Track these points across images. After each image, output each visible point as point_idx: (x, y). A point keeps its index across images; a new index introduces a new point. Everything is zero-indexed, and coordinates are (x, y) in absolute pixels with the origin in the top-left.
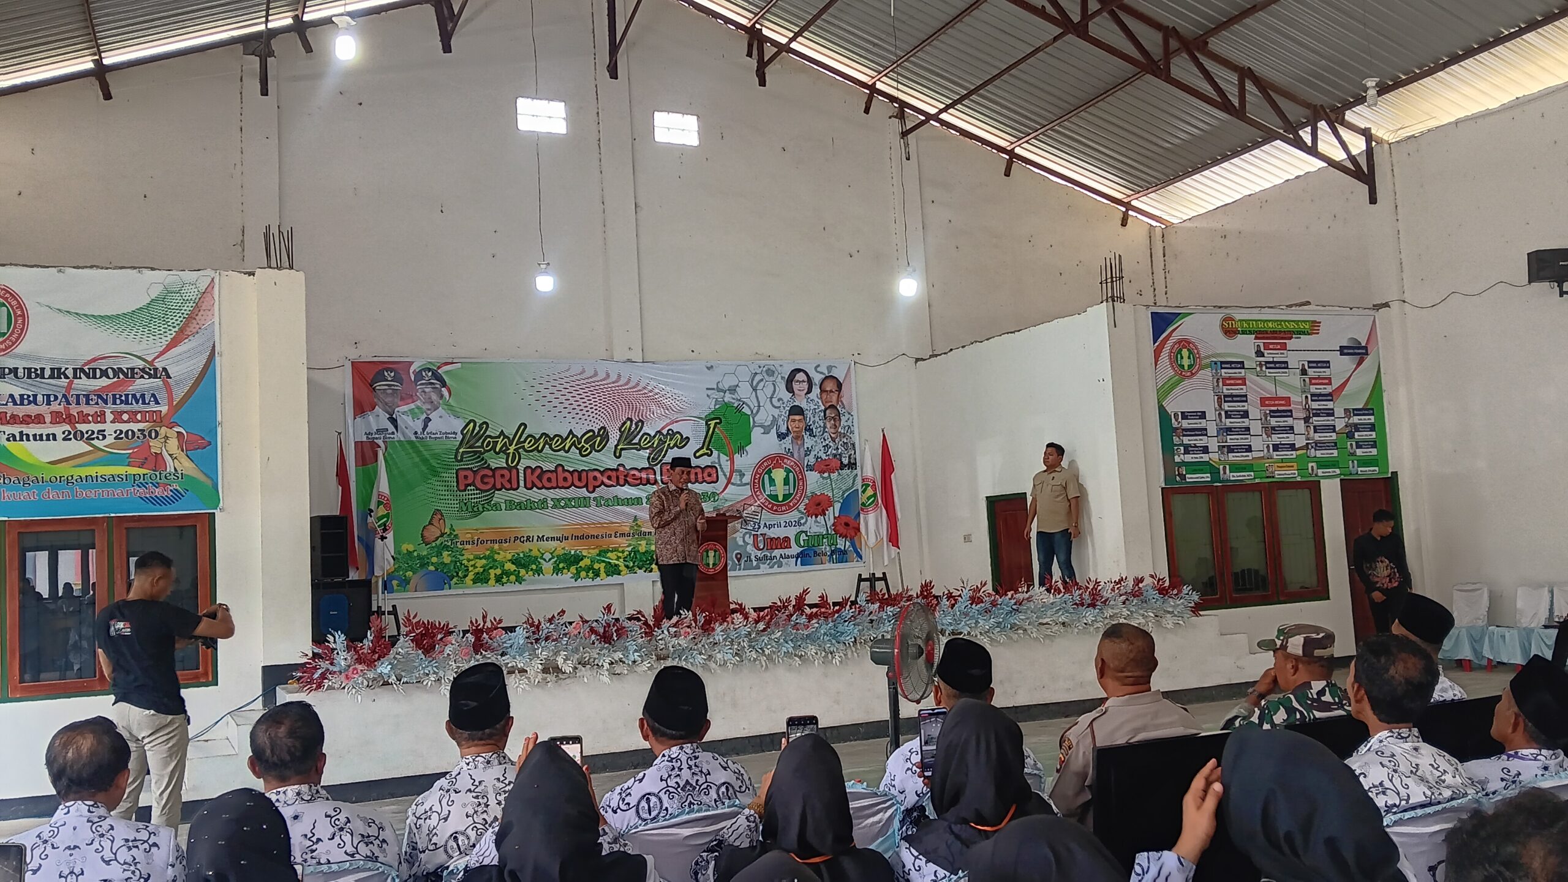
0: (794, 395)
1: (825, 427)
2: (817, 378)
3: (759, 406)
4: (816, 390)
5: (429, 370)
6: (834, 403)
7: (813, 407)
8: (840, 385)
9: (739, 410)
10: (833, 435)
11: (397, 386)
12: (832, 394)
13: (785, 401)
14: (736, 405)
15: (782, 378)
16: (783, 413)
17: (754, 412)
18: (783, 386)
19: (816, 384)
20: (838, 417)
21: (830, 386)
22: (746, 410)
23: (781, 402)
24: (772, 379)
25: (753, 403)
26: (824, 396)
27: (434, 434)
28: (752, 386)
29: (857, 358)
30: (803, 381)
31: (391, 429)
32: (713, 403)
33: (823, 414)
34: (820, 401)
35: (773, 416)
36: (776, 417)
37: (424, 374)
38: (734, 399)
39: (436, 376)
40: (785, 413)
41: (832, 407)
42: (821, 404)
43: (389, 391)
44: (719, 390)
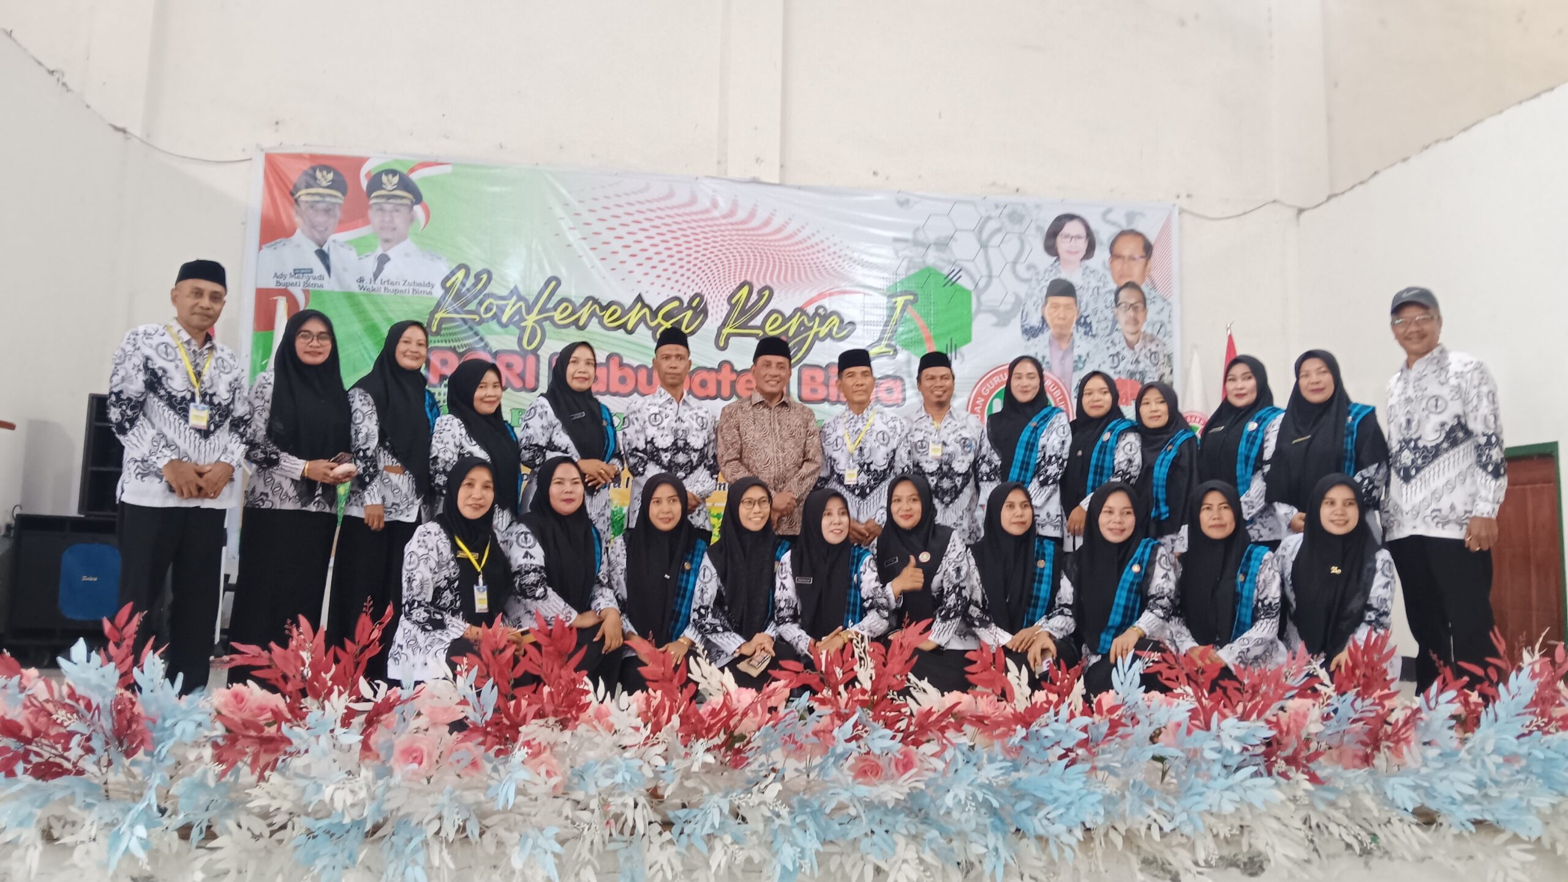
0: (1058, 259)
1: (1115, 322)
2: (1104, 234)
3: (990, 277)
4: (1102, 254)
5: (394, 172)
6: (1135, 278)
7: (1094, 284)
8: (1148, 249)
9: (950, 281)
10: (1131, 338)
11: (336, 197)
12: (1133, 263)
13: (1041, 268)
14: (946, 272)
15: (1039, 228)
16: (1037, 291)
17: (982, 284)
18: (1037, 243)
19: (1101, 244)
20: (1140, 305)
21: (1129, 248)
22: (965, 282)
23: (1032, 271)
24: (1017, 228)
25: (978, 268)
26: (1118, 264)
27: (392, 284)
28: (979, 240)
29: (1184, 203)
30: (1079, 237)
31: (319, 268)
32: (905, 263)
33: (1112, 297)
34: (1108, 274)
35: (1017, 297)
36: (1023, 295)
37: (384, 178)
38: (943, 260)
39: (406, 184)
40: (1041, 291)
41: (1132, 285)
42: (1109, 278)
43: (321, 206)
44: (916, 243)
